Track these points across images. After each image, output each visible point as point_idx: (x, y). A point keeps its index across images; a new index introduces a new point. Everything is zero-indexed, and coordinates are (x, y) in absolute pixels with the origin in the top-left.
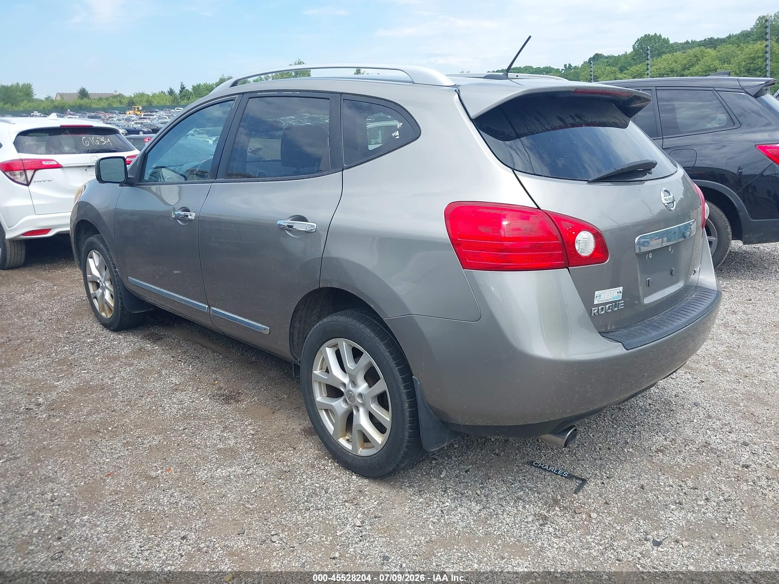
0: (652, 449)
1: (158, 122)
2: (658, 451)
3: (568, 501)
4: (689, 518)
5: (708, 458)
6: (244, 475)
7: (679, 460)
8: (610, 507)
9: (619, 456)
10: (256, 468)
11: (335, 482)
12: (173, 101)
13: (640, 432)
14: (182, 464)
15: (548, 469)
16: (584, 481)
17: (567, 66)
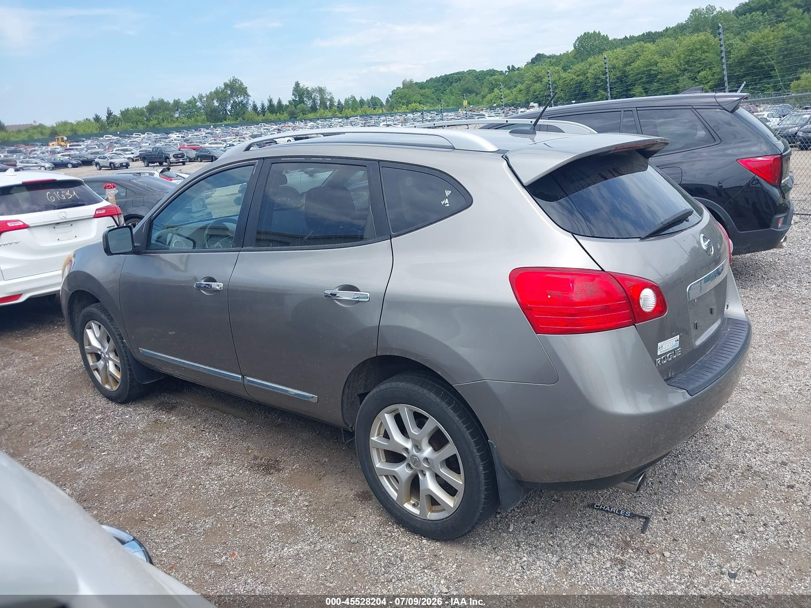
0: (700, 478)
1: (87, 153)
2: (707, 479)
3: (638, 541)
4: (754, 546)
5: (754, 482)
6: (313, 552)
7: (728, 487)
8: (679, 544)
9: (672, 488)
10: (322, 542)
11: (407, 548)
12: (101, 129)
13: (684, 462)
14: (245, 547)
15: (610, 510)
16: (647, 519)
17: (511, 67)
